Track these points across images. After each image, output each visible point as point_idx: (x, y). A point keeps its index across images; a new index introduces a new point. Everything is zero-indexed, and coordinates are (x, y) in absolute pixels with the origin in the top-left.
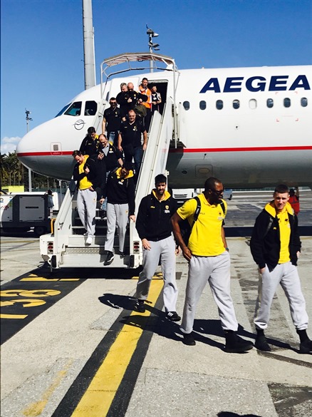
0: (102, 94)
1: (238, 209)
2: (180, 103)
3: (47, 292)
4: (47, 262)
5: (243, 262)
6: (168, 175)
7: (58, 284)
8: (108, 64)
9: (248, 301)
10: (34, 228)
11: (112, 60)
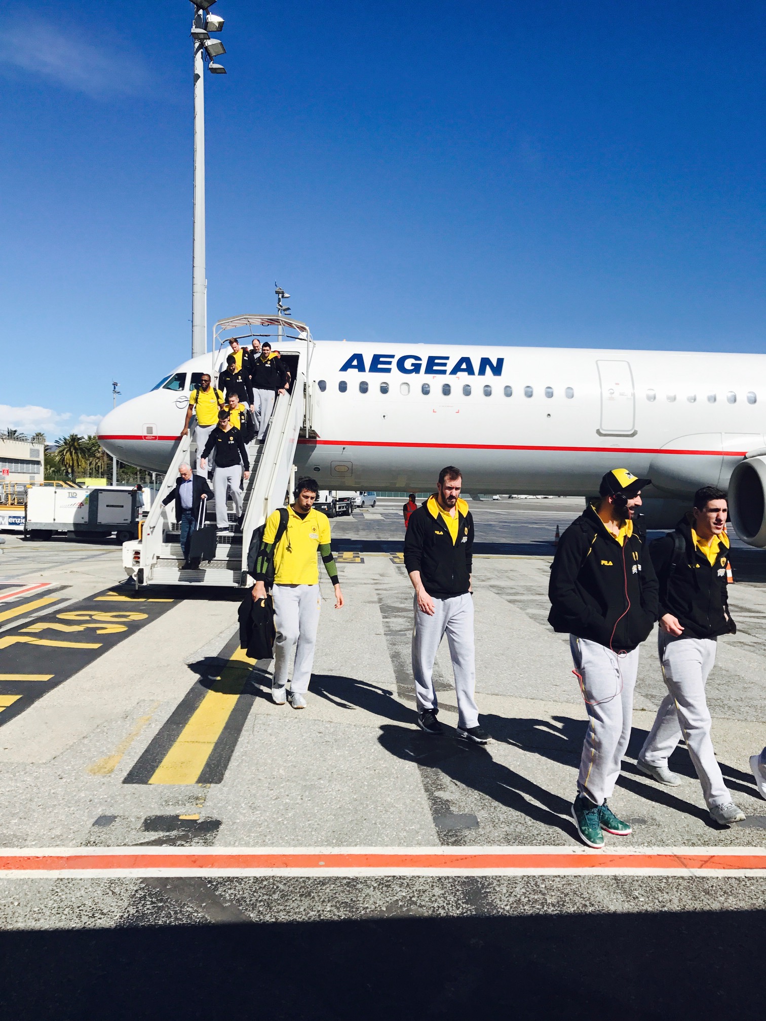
0: (214, 365)
1: (383, 518)
2: (314, 381)
3: (129, 616)
4: (131, 576)
5: (385, 583)
6: (295, 472)
7: (145, 606)
8: (222, 327)
9: (389, 631)
10: (116, 533)
11: (228, 322)
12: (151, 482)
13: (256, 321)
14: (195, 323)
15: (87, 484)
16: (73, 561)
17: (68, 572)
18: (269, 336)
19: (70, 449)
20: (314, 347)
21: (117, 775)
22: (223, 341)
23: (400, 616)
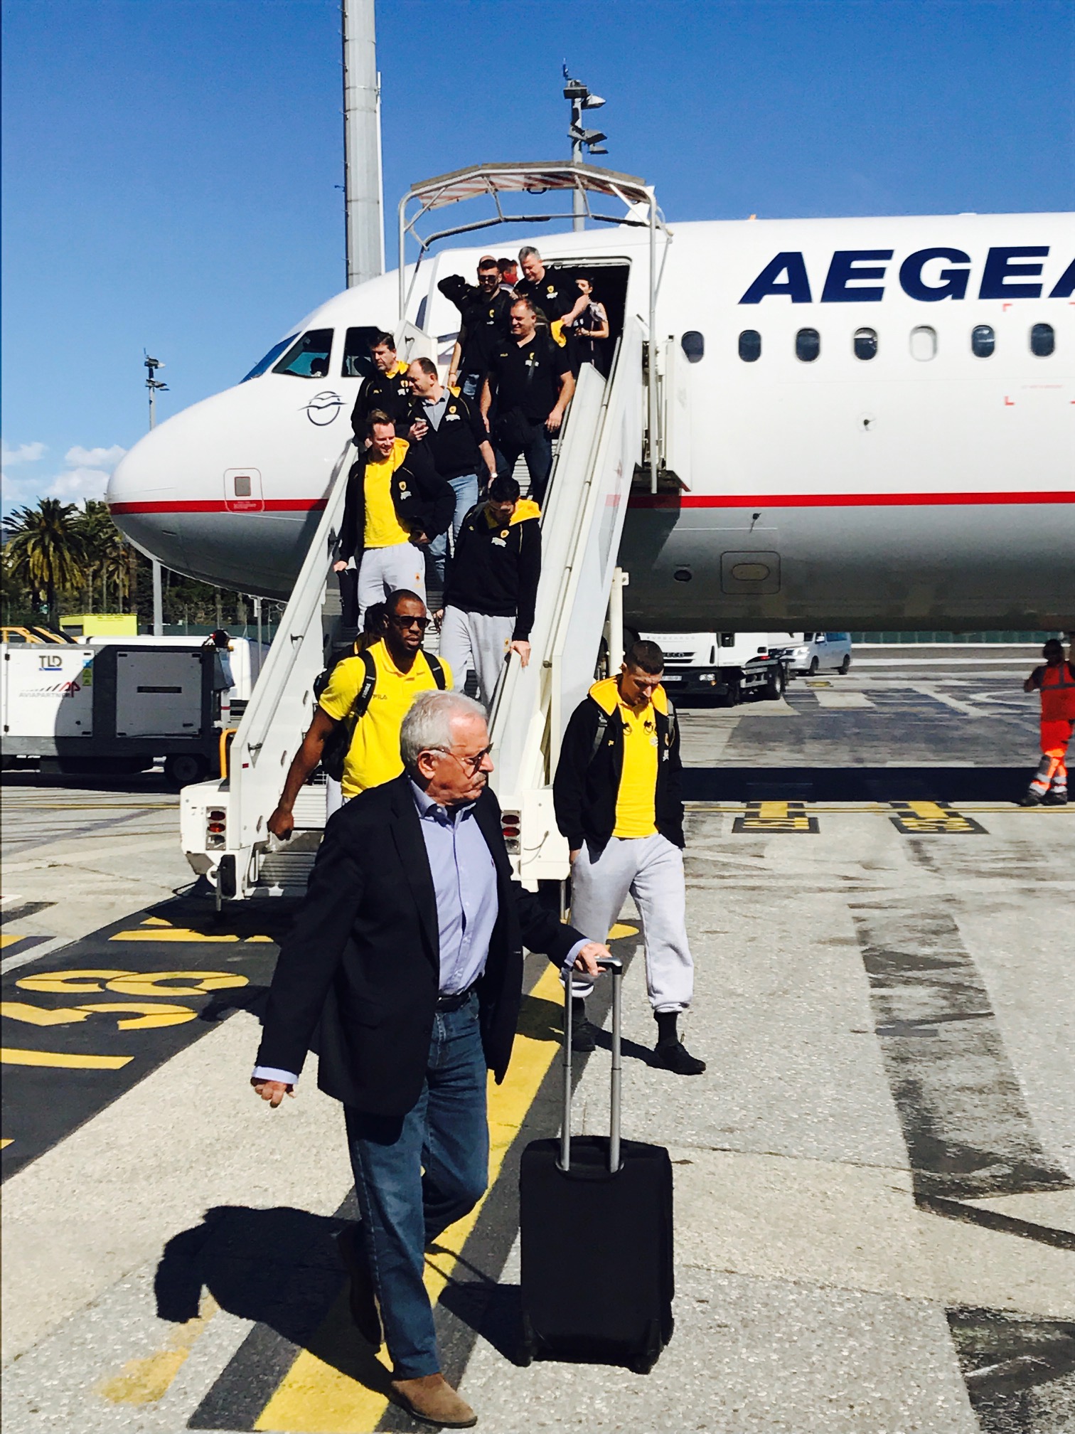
1: (870, 704)
2: (671, 337)
3: (201, 981)
4: (203, 877)
5: (879, 889)
6: (624, 587)
7: (239, 953)
8: (425, 201)
9: (887, 1023)
10: (164, 759)
11: (439, 189)
12: (252, 621)
13: (512, 181)
14: (352, 196)
15: (87, 633)
16: (57, 836)
17: (45, 866)
18: (547, 219)
19: (42, 540)
20: (669, 242)
21: (174, 1404)
22: (425, 241)
23: (920, 982)
